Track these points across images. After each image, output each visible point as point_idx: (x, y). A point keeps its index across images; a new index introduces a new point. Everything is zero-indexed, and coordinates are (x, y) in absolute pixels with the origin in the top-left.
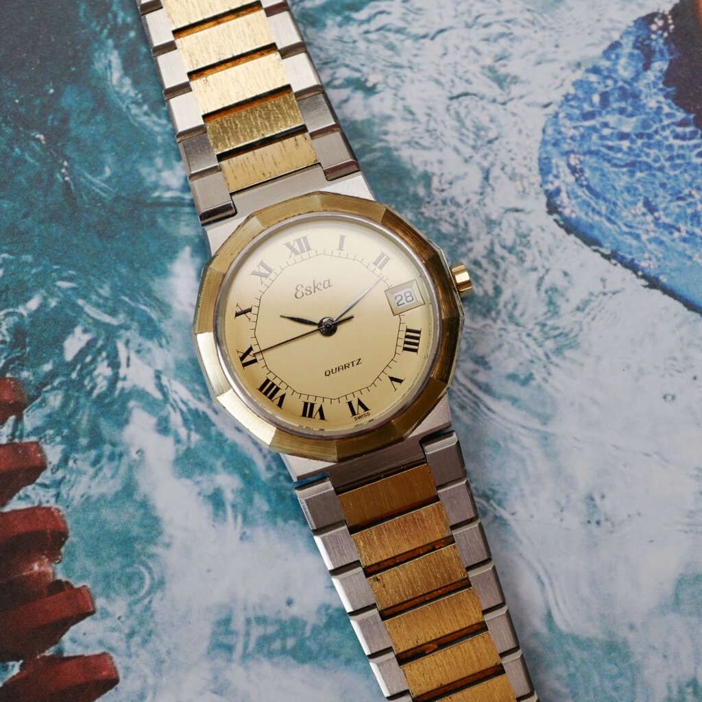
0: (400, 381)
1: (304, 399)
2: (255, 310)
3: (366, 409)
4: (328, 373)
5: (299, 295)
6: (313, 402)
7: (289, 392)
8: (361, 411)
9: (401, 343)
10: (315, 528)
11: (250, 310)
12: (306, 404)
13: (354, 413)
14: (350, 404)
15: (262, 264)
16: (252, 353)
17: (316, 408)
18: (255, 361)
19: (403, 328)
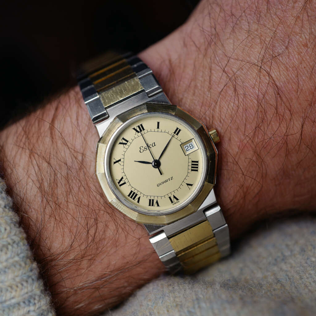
0: (191, 185)
2: (122, 160)
3: (177, 199)
4: (158, 185)
5: (142, 151)
6: (153, 199)
7: (142, 196)
9: (190, 168)
13: (172, 202)
14: (170, 198)
15: (123, 139)
16: (123, 180)
17: (155, 202)
18: (125, 183)
19: (190, 161)
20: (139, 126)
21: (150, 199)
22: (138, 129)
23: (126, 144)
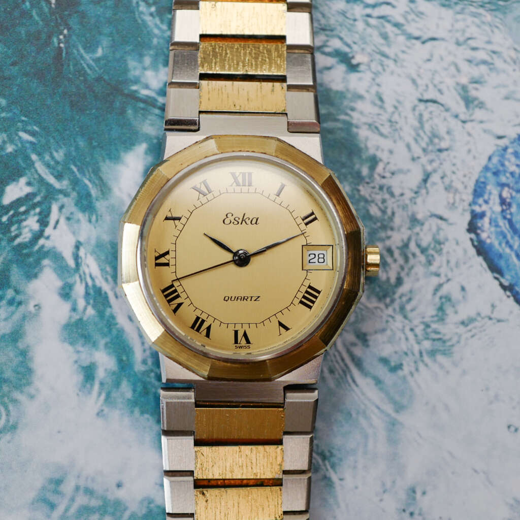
0: (287, 329)
1: (198, 313)
2: (183, 220)
3: (248, 342)
4: (227, 298)
5: (227, 221)
6: (205, 319)
7: (187, 302)
8: (244, 342)
9: (300, 295)
10: (165, 429)
11: (179, 219)
12: (198, 318)
13: (236, 342)
14: (236, 332)
15: (205, 183)
16: (167, 257)
17: (205, 325)
18: (167, 265)
19: (307, 284)
20: (244, 175)
21: (199, 316)
22: (240, 179)
23: (205, 194)
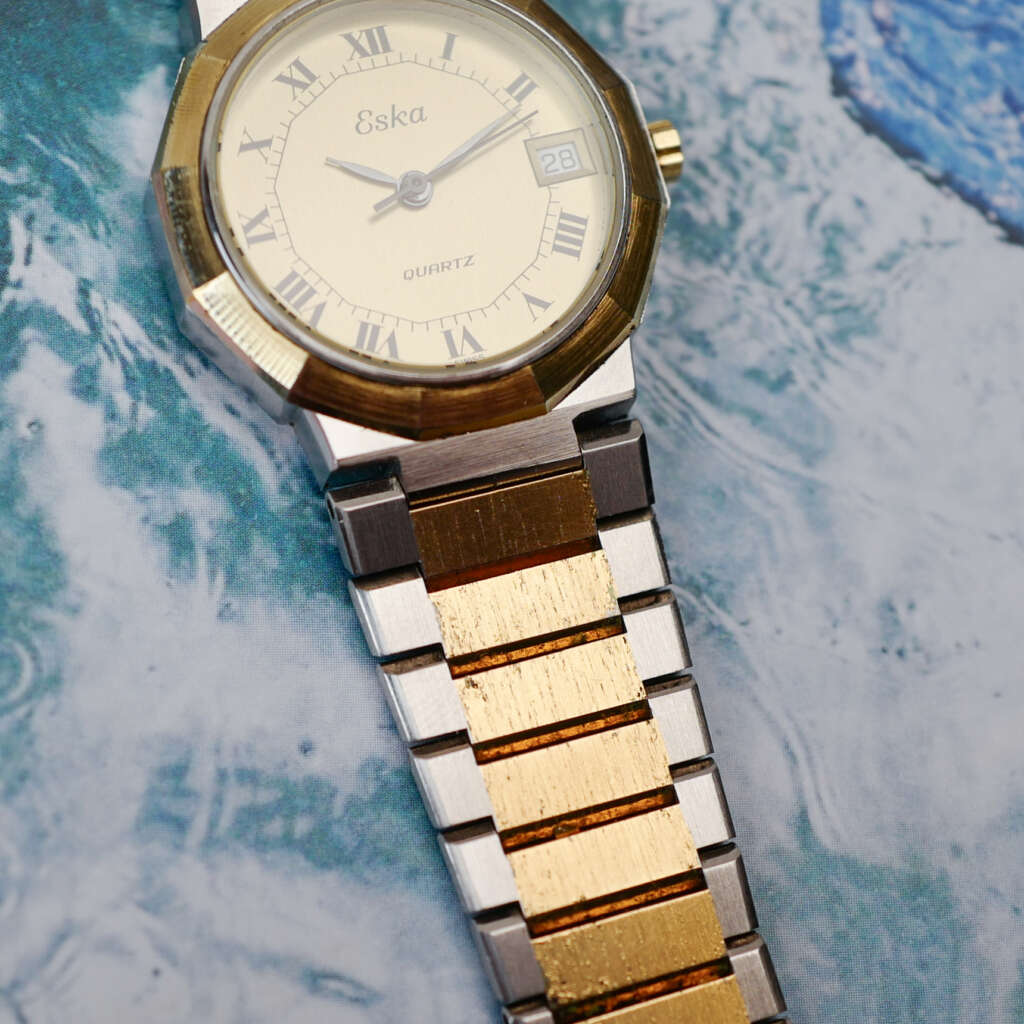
0: (545, 305)
1: (361, 315)
2: (277, 144)
3: (477, 348)
4: (409, 274)
5: (364, 127)
6: (377, 323)
7: (333, 300)
8: (468, 350)
9: (550, 236)
10: (361, 570)
11: (268, 143)
12: (364, 326)
13: (454, 353)
14: (448, 335)
15: (297, 64)
16: (266, 221)
17: (384, 334)
18: (271, 236)
19: (555, 210)
20: (369, 34)
21: (365, 320)
22: (364, 43)
23: (304, 86)
